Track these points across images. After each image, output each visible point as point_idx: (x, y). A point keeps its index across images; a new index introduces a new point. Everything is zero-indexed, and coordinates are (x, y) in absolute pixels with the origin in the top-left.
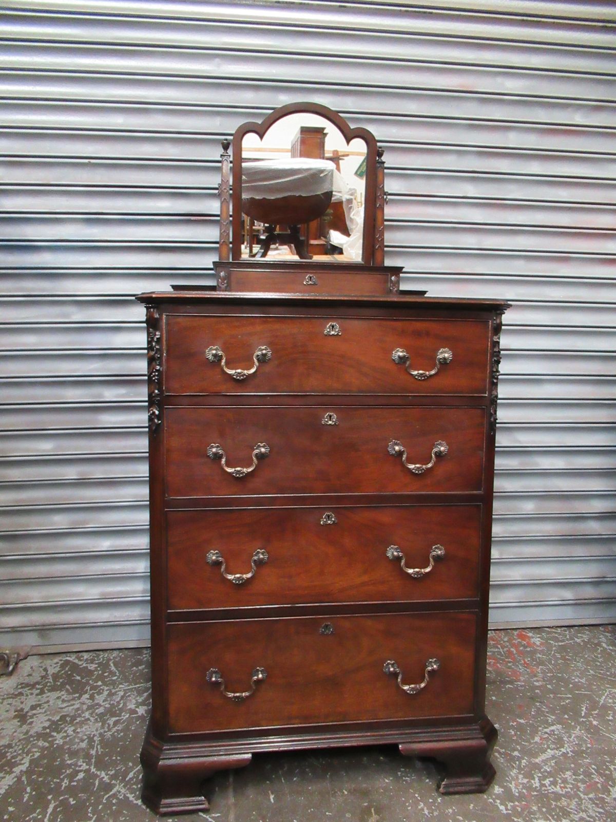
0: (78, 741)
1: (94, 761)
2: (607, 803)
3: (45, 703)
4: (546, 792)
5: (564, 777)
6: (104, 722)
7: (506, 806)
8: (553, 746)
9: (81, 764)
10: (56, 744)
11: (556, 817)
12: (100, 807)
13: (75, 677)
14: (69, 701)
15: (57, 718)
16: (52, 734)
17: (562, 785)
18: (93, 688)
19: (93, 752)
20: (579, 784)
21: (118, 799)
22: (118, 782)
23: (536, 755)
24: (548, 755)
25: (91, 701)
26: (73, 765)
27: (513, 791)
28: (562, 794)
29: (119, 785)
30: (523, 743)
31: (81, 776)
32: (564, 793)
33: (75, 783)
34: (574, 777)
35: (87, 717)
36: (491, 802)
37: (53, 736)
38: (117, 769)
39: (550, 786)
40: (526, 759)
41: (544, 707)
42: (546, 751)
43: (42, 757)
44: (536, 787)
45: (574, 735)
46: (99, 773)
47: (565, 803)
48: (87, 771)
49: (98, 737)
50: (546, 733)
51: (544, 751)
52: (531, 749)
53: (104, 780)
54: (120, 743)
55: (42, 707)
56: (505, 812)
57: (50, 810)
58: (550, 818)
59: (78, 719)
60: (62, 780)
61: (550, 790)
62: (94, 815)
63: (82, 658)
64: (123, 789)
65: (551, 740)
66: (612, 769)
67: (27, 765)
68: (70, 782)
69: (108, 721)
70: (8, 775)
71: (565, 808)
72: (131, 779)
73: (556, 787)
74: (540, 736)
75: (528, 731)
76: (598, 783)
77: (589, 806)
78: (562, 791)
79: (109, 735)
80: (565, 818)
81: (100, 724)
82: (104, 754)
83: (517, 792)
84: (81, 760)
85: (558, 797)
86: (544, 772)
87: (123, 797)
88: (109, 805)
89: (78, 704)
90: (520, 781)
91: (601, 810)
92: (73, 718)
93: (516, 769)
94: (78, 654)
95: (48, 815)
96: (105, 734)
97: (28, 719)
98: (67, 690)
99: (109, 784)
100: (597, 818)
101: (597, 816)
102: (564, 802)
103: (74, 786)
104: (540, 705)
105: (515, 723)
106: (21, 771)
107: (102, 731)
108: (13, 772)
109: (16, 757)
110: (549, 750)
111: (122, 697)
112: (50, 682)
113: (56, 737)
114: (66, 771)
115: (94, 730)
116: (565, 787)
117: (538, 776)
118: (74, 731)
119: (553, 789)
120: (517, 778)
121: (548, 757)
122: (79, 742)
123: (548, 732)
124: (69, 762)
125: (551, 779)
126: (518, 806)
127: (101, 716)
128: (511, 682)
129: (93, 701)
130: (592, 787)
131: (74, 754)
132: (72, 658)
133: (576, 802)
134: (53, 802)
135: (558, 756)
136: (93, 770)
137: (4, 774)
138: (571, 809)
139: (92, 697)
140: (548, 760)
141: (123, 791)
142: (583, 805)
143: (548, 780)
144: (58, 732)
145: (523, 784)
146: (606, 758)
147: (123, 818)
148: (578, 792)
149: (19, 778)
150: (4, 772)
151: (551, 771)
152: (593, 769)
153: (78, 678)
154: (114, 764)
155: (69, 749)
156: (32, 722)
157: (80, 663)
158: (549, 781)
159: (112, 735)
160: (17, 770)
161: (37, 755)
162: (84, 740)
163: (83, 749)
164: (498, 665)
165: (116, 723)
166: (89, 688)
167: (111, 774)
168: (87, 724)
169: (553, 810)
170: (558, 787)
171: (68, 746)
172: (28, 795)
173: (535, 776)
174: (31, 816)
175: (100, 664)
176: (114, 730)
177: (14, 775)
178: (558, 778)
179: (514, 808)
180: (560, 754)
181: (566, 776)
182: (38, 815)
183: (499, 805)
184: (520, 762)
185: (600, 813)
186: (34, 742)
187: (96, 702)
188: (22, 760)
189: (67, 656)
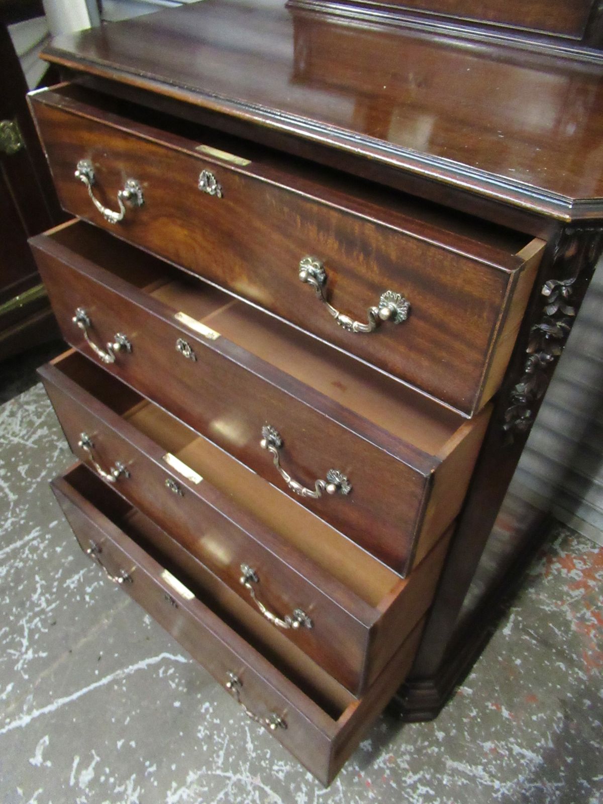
4: (406, 796)
8: (493, 770)
23: (457, 756)
24: (471, 771)
27: (378, 761)
30: (466, 733)
39: (420, 795)
40: (440, 750)
41: (561, 725)
42: (476, 764)
44: (405, 782)
45: (539, 784)
50: (510, 750)
51: (473, 762)
52: (462, 747)
65: (502, 761)
74: (497, 746)
75: (493, 729)
83: (379, 766)
86: (438, 779)
90: (399, 760)
93: (415, 747)
104: (559, 719)
105: (494, 708)
110: (480, 768)
117: (424, 776)
120: (401, 756)
121: (468, 772)
123: (514, 753)
125: (432, 792)
128: (571, 663)
135: (481, 784)
140: (463, 774)
143: (428, 789)
145: (398, 766)
151: (445, 786)
158: (427, 792)
164: (593, 632)
173: (421, 773)
180: (485, 783)
184: (430, 746)
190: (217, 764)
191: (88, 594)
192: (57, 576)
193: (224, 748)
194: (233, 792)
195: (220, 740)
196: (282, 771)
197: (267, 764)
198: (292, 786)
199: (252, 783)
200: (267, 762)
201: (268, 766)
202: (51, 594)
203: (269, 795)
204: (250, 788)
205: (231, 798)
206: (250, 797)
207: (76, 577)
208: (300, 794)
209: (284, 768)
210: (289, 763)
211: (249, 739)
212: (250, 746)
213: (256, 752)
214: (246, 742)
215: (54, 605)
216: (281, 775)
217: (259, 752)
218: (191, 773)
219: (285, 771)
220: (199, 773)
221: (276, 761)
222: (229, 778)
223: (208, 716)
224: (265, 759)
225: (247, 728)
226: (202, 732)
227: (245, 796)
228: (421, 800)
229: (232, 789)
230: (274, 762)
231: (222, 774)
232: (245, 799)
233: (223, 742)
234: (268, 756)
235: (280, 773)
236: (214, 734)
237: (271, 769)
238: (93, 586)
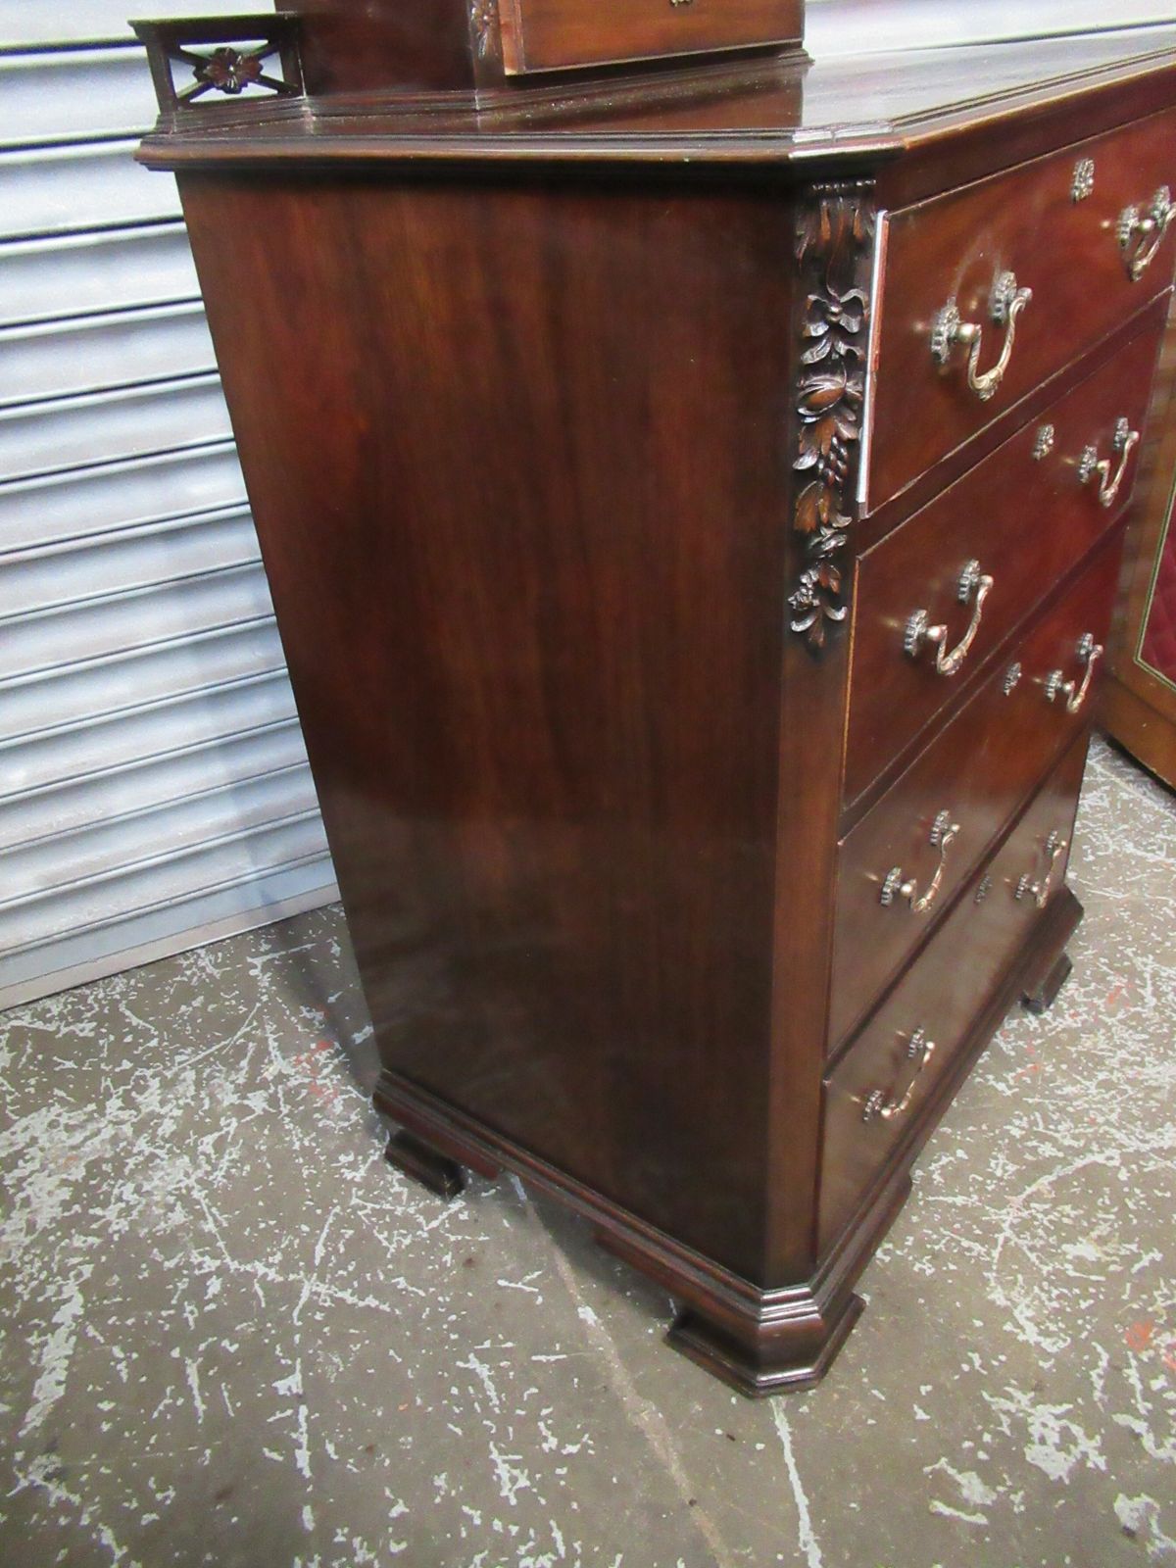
0: (162, 1211)
1: (223, 1247)
2: (1147, 1019)
3: (28, 1146)
4: (1054, 1033)
5: (1067, 994)
6: (193, 1153)
7: (1006, 1081)
9: (200, 1259)
10: (116, 1232)
11: (1085, 1073)
12: (297, 1338)
13: (60, 1064)
14: (82, 1126)
15: (78, 1173)
16: (91, 1211)
17: (1072, 1011)
18: (122, 1078)
19: (209, 1226)
20: (1096, 1000)
21: (322, 1309)
22: (302, 1273)
25: (133, 1112)
26: (183, 1268)
27: (1004, 1049)
28: (1078, 1028)
29: (309, 1280)
31: (214, 1286)
32: (1080, 1025)
33: (212, 1306)
34: (1082, 990)
35: (147, 1153)
36: (979, 1083)
37: (97, 1218)
38: (283, 1246)
43: (102, 1272)
44: (1035, 1029)
46: (249, 1268)
47: (1089, 1044)
48: (221, 1272)
49: (200, 1191)
53: (269, 1279)
54: (257, 1189)
55: (27, 1157)
56: (1009, 1093)
57: (194, 1380)
58: (1079, 1078)
59: (131, 1162)
60: (180, 1308)
61: (1057, 1027)
62: (294, 1360)
63: (48, 1015)
64: (322, 1285)
66: (1131, 955)
67: (79, 1299)
68: (200, 1306)
69: (200, 1148)
70: (49, 1335)
71: (1093, 1051)
72: (325, 1260)
73: (1063, 1018)
76: (1120, 988)
77: (1126, 1035)
78: (1076, 1022)
79: (219, 1179)
80: (1101, 1071)
81: (186, 1159)
82: (237, 1225)
83: (1011, 1050)
84: (194, 1251)
85: (1074, 1036)
87: (332, 1302)
88: (312, 1330)
89: (106, 1126)
90: (1007, 1026)
91: (1145, 1036)
92: (119, 1163)
94: (31, 1006)
95: (196, 1392)
96: (211, 1178)
97: (15, 1194)
98: (62, 1101)
99: (285, 1284)
100: (1144, 1053)
101: (1142, 1049)
102: (1087, 1042)
103: (212, 1312)
106: (75, 1318)
107: (200, 1173)
108: (58, 1326)
109: (39, 1290)
111: (198, 1084)
112: (11, 1093)
113: (104, 1217)
114: (176, 1287)
115: (181, 1176)
116: (1077, 1014)
118: (138, 1190)
119: (1061, 1023)
122: (165, 1214)
124: (169, 1264)
126: (1022, 1074)
127: (178, 1138)
129: (139, 1111)
130: (1115, 999)
131: (170, 1242)
132: (25, 1020)
133: (1103, 1034)
134: (188, 1361)
136: (234, 1265)
137: (39, 1336)
138: (1102, 1050)
139: (129, 1103)
141: (322, 1288)
142: (1116, 1037)
143: (1046, 1008)
144: (105, 1205)
146: (1113, 938)
147: (359, 1346)
148: (1100, 1016)
149: (80, 1333)
150: (36, 1333)
152: (1104, 964)
153: (70, 1064)
154: (270, 1238)
155: (151, 1235)
156: (27, 1202)
157: (51, 1028)
158: (1050, 1010)
159: (228, 1176)
160: (64, 1315)
161: (87, 1270)
162: (175, 1205)
163: (181, 1227)
165: (220, 1146)
166: (109, 1082)
167: (276, 1262)
168: (156, 1168)
169: (1077, 1061)
170: (1067, 1016)
171: (146, 1230)
172: (124, 1363)
174: (161, 1407)
175: (99, 1018)
176: (224, 1164)
177: (62, 1332)
178: (1062, 1000)
179: (1018, 1078)
181: (1071, 992)
182: (175, 1400)
183: (992, 1082)
185: (1144, 1041)
186: (63, 1244)
187: (145, 1110)
188: (59, 1292)
189: (10, 1020)
190: (982, 1254)
191: (561, 1446)
192: (477, 1521)
193: (958, 1238)
194: (1029, 1238)
195: (944, 1241)
196: (1005, 1165)
197: (992, 1183)
198: (1028, 1157)
199: (1018, 1209)
200: (989, 1181)
201: (995, 1182)
202: (523, 1538)
203: (1039, 1190)
204: (1025, 1214)
205: (1039, 1243)
206: (1040, 1216)
207: (503, 1470)
208: (1040, 1150)
209: (1001, 1162)
210: (994, 1153)
211: (950, 1199)
212: (960, 1200)
213: (970, 1193)
214: (954, 1205)
215: (557, 1535)
216: (1012, 1168)
217: (971, 1189)
218: (991, 1297)
219: (1006, 1161)
220: (993, 1284)
221: (990, 1170)
222: (1007, 1240)
223: (899, 1252)
224: (983, 1183)
225: (931, 1198)
226: (925, 1267)
227: (1036, 1223)
228: (1059, 1020)
229: (1025, 1239)
230: (990, 1173)
231: (999, 1249)
232: (1042, 1224)
233: (947, 1238)
234: (980, 1179)
235: (1007, 1168)
236: (932, 1248)
237: (1001, 1179)
238: (545, 1432)
